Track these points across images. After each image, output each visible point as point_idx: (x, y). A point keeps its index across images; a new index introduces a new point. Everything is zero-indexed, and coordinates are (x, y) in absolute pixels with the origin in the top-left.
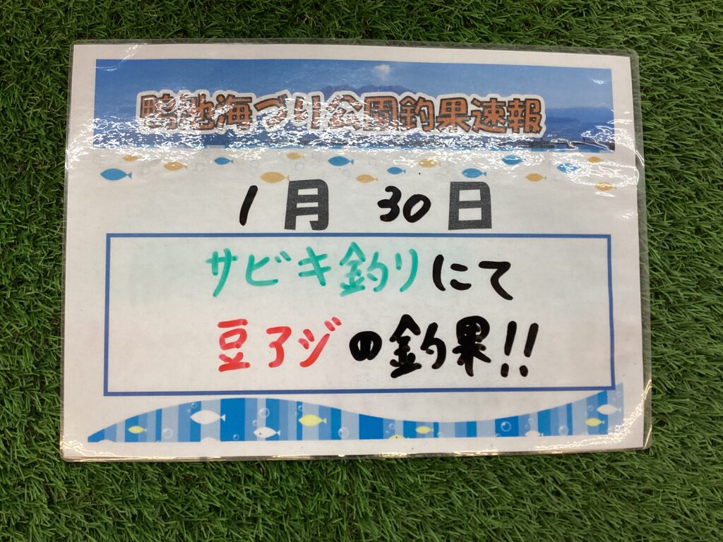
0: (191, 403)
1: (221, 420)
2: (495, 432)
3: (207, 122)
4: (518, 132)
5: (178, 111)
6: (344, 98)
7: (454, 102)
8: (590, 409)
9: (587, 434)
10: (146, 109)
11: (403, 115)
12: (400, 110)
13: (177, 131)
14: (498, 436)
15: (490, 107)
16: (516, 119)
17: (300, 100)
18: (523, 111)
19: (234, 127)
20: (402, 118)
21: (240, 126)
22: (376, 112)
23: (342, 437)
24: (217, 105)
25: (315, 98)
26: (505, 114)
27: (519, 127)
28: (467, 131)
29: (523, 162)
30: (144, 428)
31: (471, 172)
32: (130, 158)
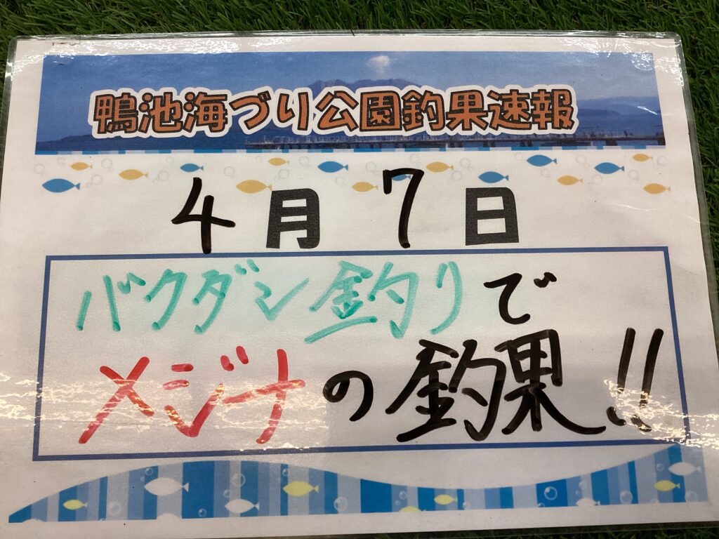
0: (146, 469)
1: (183, 489)
2: (536, 501)
3: (173, 123)
4: (546, 128)
5: (139, 112)
6: (336, 95)
7: (467, 95)
8: (659, 468)
9: (657, 501)
10: (101, 110)
11: (406, 112)
12: (402, 107)
13: (138, 134)
14: (542, 506)
15: (511, 99)
16: (543, 114)
17: (284, 98)
18: (550, 104)
19: (206, 129)
20: (405, 116)
21: (213, 127)
22: (375, 110)
23: (339, 510)
24: (185, 105)
25: (302, 96)
26: (528, 107)
27: (546, 122)
28: (484, 129)
29: (553, 163)
30: (84, 503)
31: (490, 176)
32: (79, 167)
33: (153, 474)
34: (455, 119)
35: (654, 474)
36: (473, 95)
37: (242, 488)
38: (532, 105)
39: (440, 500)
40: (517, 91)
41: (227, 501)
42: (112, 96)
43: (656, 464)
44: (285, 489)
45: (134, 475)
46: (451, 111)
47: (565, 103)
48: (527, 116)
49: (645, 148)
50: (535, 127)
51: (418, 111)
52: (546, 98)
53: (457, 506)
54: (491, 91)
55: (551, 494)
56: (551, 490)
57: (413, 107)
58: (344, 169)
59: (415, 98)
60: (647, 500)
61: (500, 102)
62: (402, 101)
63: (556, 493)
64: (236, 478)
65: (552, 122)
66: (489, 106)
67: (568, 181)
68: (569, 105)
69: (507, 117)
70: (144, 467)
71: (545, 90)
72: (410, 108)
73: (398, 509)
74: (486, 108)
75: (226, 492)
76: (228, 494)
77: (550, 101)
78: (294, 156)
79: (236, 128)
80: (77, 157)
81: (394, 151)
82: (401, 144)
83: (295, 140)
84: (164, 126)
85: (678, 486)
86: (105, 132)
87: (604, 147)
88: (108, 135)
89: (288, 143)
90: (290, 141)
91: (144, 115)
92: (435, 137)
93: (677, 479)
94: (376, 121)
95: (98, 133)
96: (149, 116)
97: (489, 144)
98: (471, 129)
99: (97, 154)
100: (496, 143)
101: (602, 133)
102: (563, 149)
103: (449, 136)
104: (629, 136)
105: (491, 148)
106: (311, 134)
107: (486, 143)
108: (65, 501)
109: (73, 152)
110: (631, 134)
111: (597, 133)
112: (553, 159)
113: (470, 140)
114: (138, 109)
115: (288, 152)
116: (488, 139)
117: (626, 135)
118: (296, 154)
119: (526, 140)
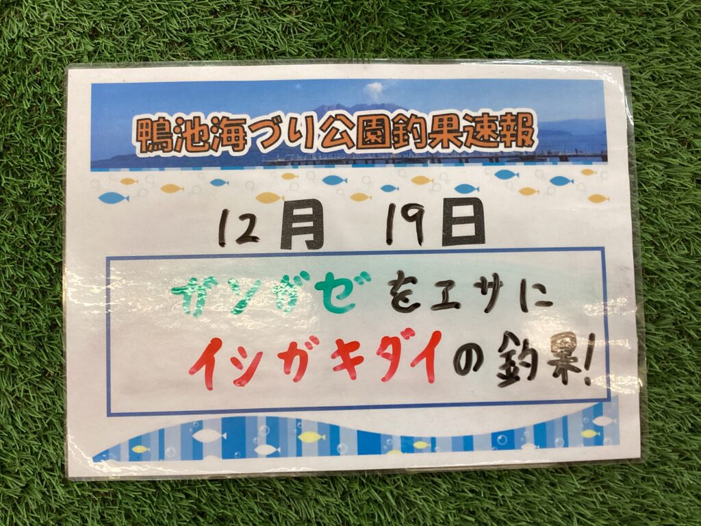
1: (223, 438)
2: (491, 445)
3: (202, 144)
4: (511, 146)
5: (174, 134)
6: (336, 118)
7: (445, 118)
8: (586, 421)
9: (583, 445)
10: (141, 132)
11: (395, 133)
12: (392, 128)
13: (174, 153)
14: (495, 450)
15: (482, 122)
16: (508, 134)
17: (293, 121)
18: (515, 126)
19: (229, 149)
20: (394, 136)
21: (235, 147)
22: (368, 130)
23: (341, 453)
24: (212, 127)
25: (308, 119)
26: (497, 128)
27: (511, 141)
28: (459, 147)
29: (516, 177)
30: (147, 448)
31: (463, 188)
32: (127, 182)
33: (199, 426)
34: (435, 138)
35: (582, 426)
36: (451, 118)
37: (268, 436)
38: (500, 126)
39: (417, 445)
40: (488, 114)
41: (256, 446)
42: (150, 119)
43: (584, 417)
44: (299, 437)
45: (184, 427)
46: (433, 132)
47: (527, 124)
48: (495, 136)
49: (591, 164)
50: (502, 145)
51: (405, 132)
52: (512, 121)
53: (430, 450)
54: (466, 115)
55: (502, 441)
56: (503, 437)
57: (401, 128)
58: (344, 182)
59: (403, 120)
60: (575, 445)
61: (473, 124)
62: (392, 123)
63: (507, 440)
64: (262, 429)
65: (516, 141)
66: (464, 127)
67: (527, 192)
68: (531, 127)
69: (478, 137)
70: (191, 421)
71: (511, 113)
72: (398, 129)
73: (385, 452)
74: (461, 130)
75: (255, 439)
76: (257, 441)
77: (515, 123)
78: (303, 171)
79: (254, 148)
80: (125, 173)
81: (385, 166)
82: (391, 161)
83: (303, 158)
84: (195, 146)
85: (599, 434)
86: (146, 152)
87: (559, 163)
88: (149, 155)
89: (298, 160)
90: (299, 158)
91: (178, 137)
92: (419, 154)
93: (598, 429)
94: (370, 140)
95: (141, 152)
96: (183, 138)
97: (464, 160)
98: (448, 147)
99: (141, 170)
100: (469, 160)
101: (557, 151)
102: (525, 164)
103: (431, 154)
104: (579, 154)
105: (465, 164)
106: (316, 152)
107: (461, 160)
108: (133, 447)
109: (122, 169)
110: (581, 152)
111: (553, 151)
112: (516, 173)
113: (448, 156)
114: (172, 131)
115: (297, 168)
116: (463, 156)
117: (577, 152)
118: (303, 169)
119: (493, 157)
